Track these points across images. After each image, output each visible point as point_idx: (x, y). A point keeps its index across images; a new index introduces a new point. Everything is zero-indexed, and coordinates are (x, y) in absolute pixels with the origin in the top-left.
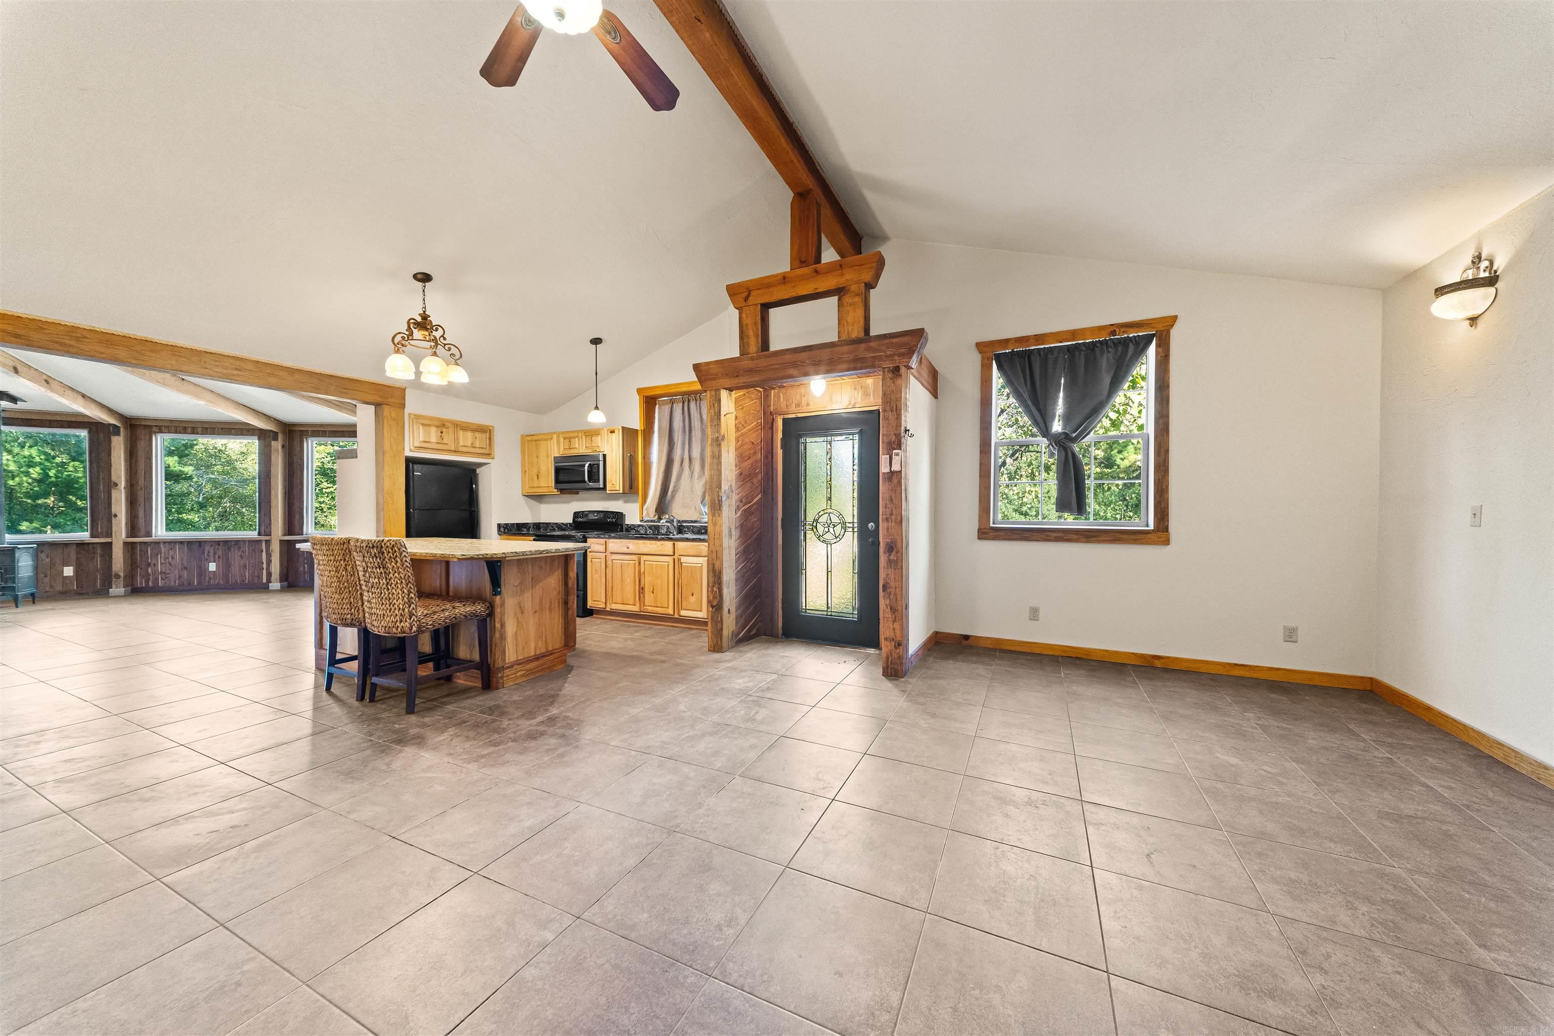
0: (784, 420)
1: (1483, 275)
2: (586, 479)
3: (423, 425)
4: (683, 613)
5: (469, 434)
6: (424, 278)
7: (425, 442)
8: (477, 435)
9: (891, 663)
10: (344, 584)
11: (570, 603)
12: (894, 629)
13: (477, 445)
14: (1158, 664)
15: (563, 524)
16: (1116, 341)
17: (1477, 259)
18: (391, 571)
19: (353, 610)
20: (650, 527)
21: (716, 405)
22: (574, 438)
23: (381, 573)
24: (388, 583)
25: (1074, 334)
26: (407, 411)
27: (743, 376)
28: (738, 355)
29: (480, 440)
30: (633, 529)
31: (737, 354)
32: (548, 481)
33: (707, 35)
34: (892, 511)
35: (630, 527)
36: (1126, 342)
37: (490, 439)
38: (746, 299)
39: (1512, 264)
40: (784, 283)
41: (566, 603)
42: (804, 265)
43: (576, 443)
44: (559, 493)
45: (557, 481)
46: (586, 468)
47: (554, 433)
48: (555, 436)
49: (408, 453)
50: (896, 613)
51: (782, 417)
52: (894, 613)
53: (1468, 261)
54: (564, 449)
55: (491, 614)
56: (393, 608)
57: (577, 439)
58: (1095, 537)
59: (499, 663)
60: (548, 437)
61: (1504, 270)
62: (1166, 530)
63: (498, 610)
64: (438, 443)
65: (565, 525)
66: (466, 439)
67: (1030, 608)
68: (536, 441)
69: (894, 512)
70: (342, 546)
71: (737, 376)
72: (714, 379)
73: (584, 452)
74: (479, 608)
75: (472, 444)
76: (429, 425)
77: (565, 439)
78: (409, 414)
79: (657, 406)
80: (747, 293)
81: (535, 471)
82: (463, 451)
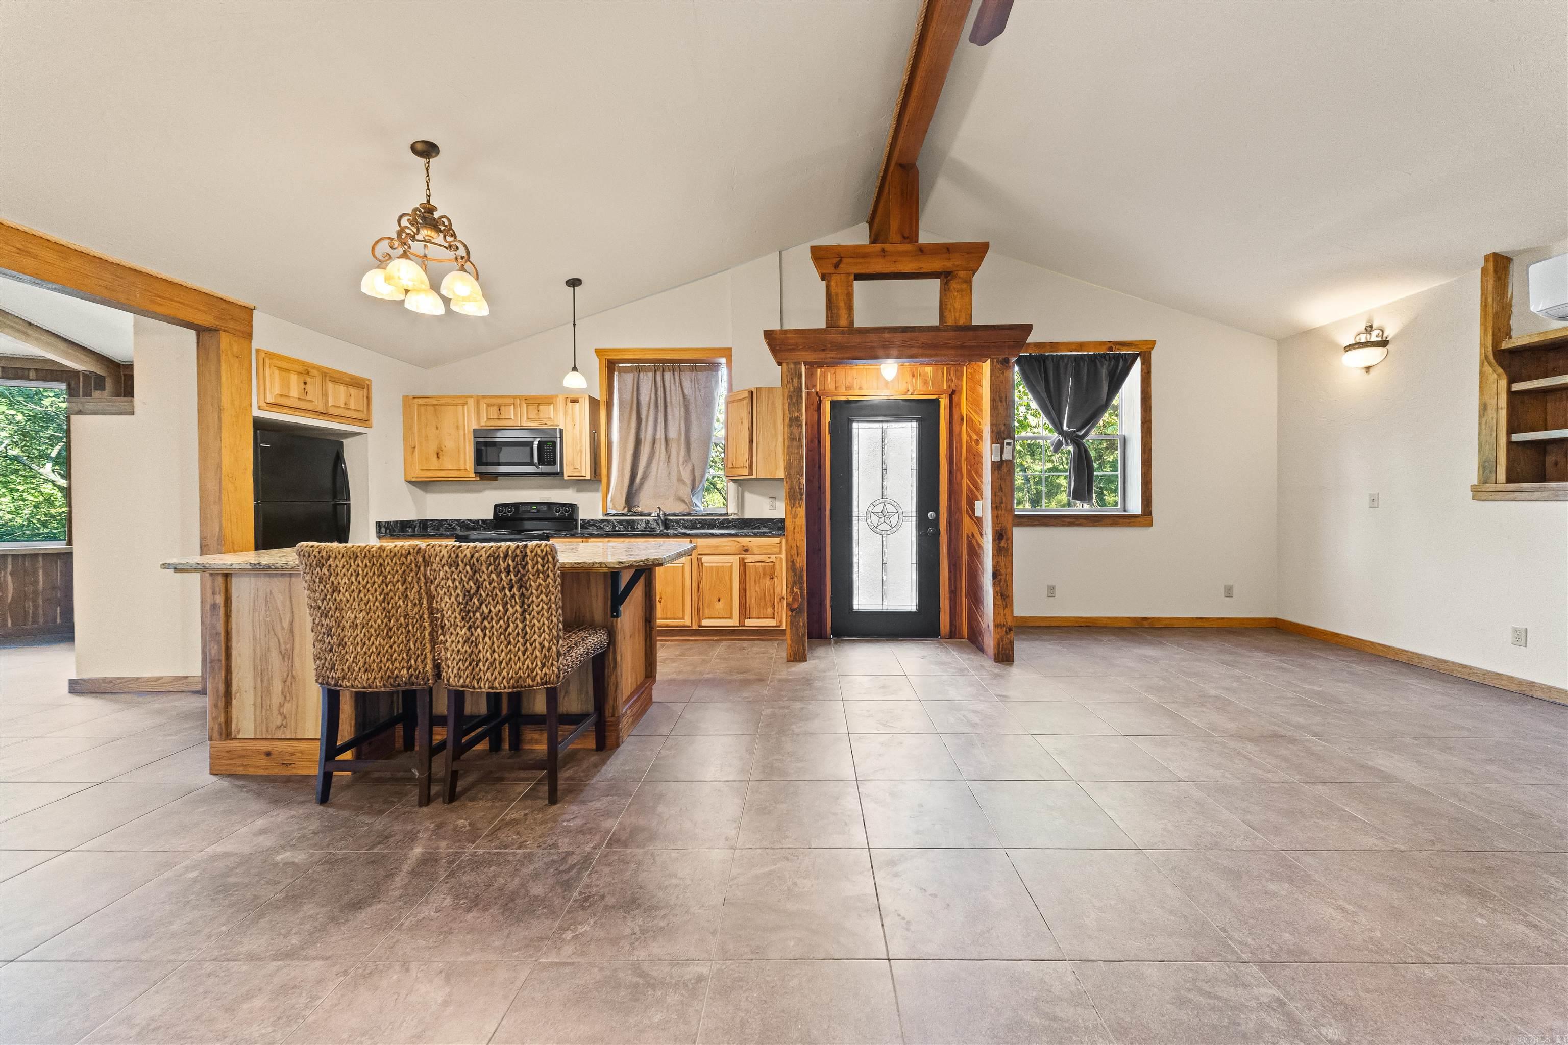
0: (832, 402)
1: (1374, 339)
2: (536, 461)
3: (280, 369)
4: (705, 622)
5: (342, 388)
6: (427, 150)
7: (281, 395)
8: (353, 391)
9: (1003, 648)
10: (397, 620)
12: (1005, 615)
13: (352, 406)
14: (1146, 624)
15: (470, 520)
16: (1111, 356)
17: (1369, 329)
18: (534, 591)
19: (413, 662)
20: (620, 522)
21: (796, 380)
22: (507, 405)
23: (513, 596)
24: (524, 611)
25: (1081, 345)
26: (255, 345)
27: (832, 350)
28: (824, 327)
29: (355, 398)
30: (593, 525)
31: (823, 325)
32: (458, 461)
34: (1002, 499)
35: (588, 523)
36: (1118, 357)
37: (368, 398)
38: (836, 266)
39: (1400, 335)
40: (884, 256)
42: (907, 241)
43: (510, 412)
44: (478, 479)
45: (479, 462)
46: (535, 446)
47: (471, 397)
48: (471, 402)
49: (257, 413)
50: (1007, 599)
51: (830, 398)
52: (1005, 599)
53: (1362, 328)
54: (489, 419)
56: (530, 649)
57: (512, 406)
58: (1099, 521)
59: (619, 710)
60: (461, 401)
61: (1394, 338)
62: (1150, 514)
64: (299, 399)
65: (474, 522)
66: (338, 395)
67: (1048, 586)
68: (434, 405)
69: (1004, 501)
70: (403, 559)
71: (823, 350)
72: (792, 350)
73: (525, 424)
75: (345, 404)
76: (288, 370)
77: (489, 405)
78: (258, 351)
79: (616, 373)
80: (838, 259)
81: (433, 448)
82: (332, 411)
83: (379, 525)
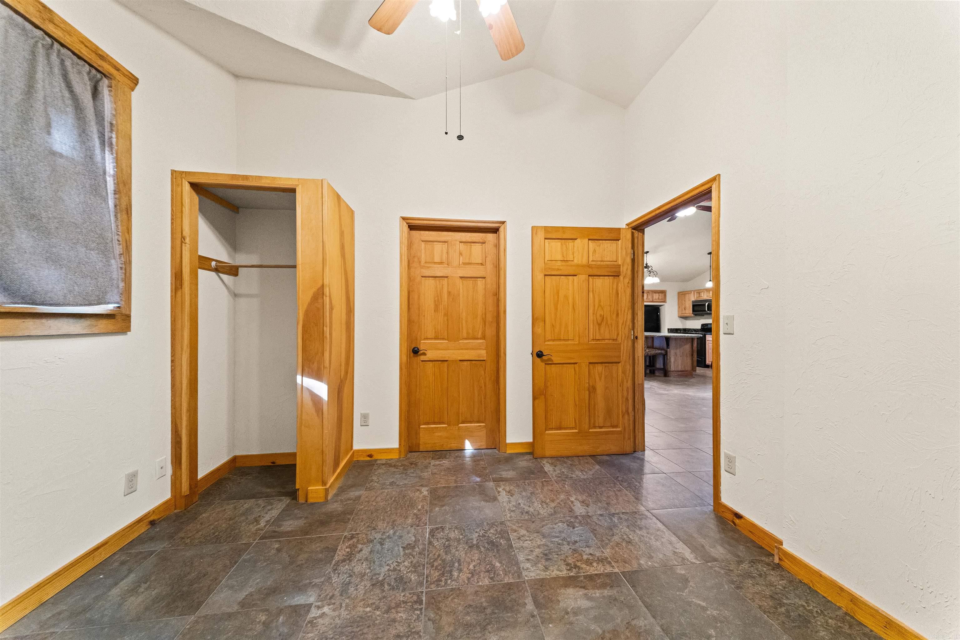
2: (706, 310)
5: (657, 294)
11: (694, 356)
13: (660, 298)
15: (696, 329)
22: (701, 292)
29: (661, 296)
32: (689, 311)
37: (665, 295)
41: (692, 355)
43: (702, 294)
44: (694, 316)
45: (693, 311)
46: (706, 305)
48: (693, 292)
55: (666, 354)
59: (669, 369)
60: (689, 292)
63: (668, 353)
65: (698, 329)
68: (684, 294)
74: (663, 352)
75: (658, 298)
77: (697, 293)
81: (684, 307)
82: (654, 300)
83: (668, 329)
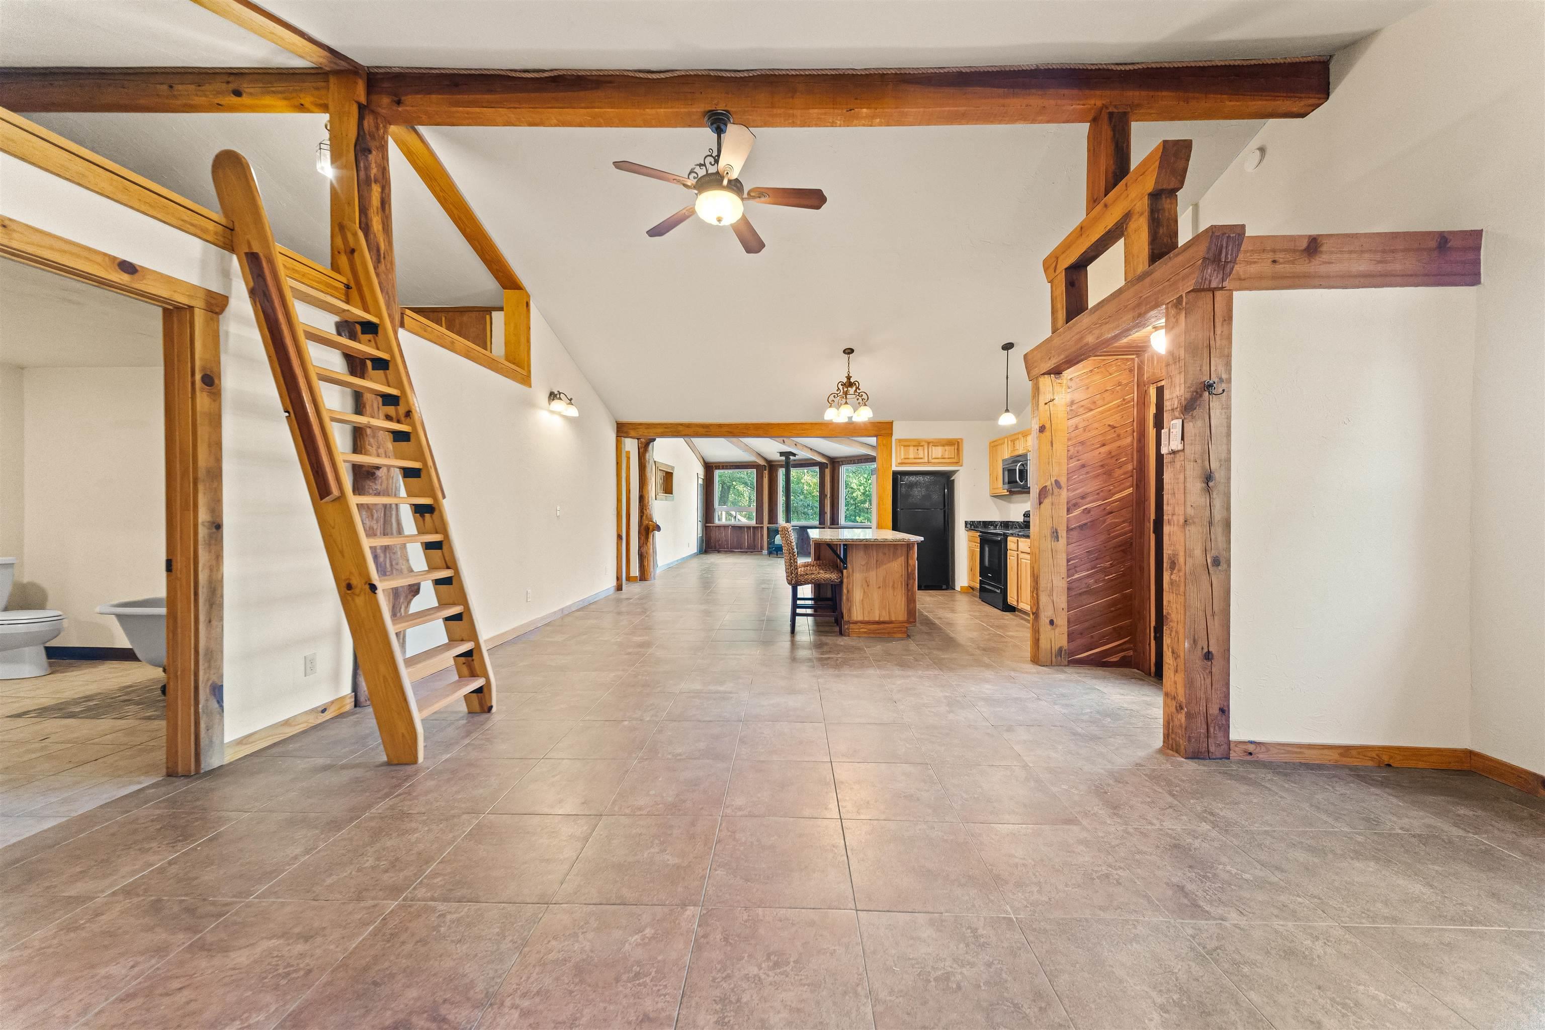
2: (1018, 480)
3: (905, 446)
5: (940, 448)
6: (850, 351)
7: (906, 459)
8: (947, 448)
13: (948, 456)
26: (894, 437)
27: (1054, 356)
29: (949, 451)
32: (1000, 483)
33: (865, 110)
37: (958, 449)
38: (1055, 269)
40: (1082, 234)
42: (1096, 204)
45: (1005, 483)
47: (1006, 437)
48: (1006, 441)
49: (895, 468)
50: (1178, 660)
51: (1154, 386)
52: (1176, 659)
54: (1004, 453)
64: (916, 458)
66: (937, 452)
71: (1050, 357)
72: (1036, 366)
73: (1013, 453)
75: (943, 456)
76: (910, 446)
78: (896, 440)
80: (1055, 263)
81: (995, 474)
82: (933, 461)
83: (966, 523)
